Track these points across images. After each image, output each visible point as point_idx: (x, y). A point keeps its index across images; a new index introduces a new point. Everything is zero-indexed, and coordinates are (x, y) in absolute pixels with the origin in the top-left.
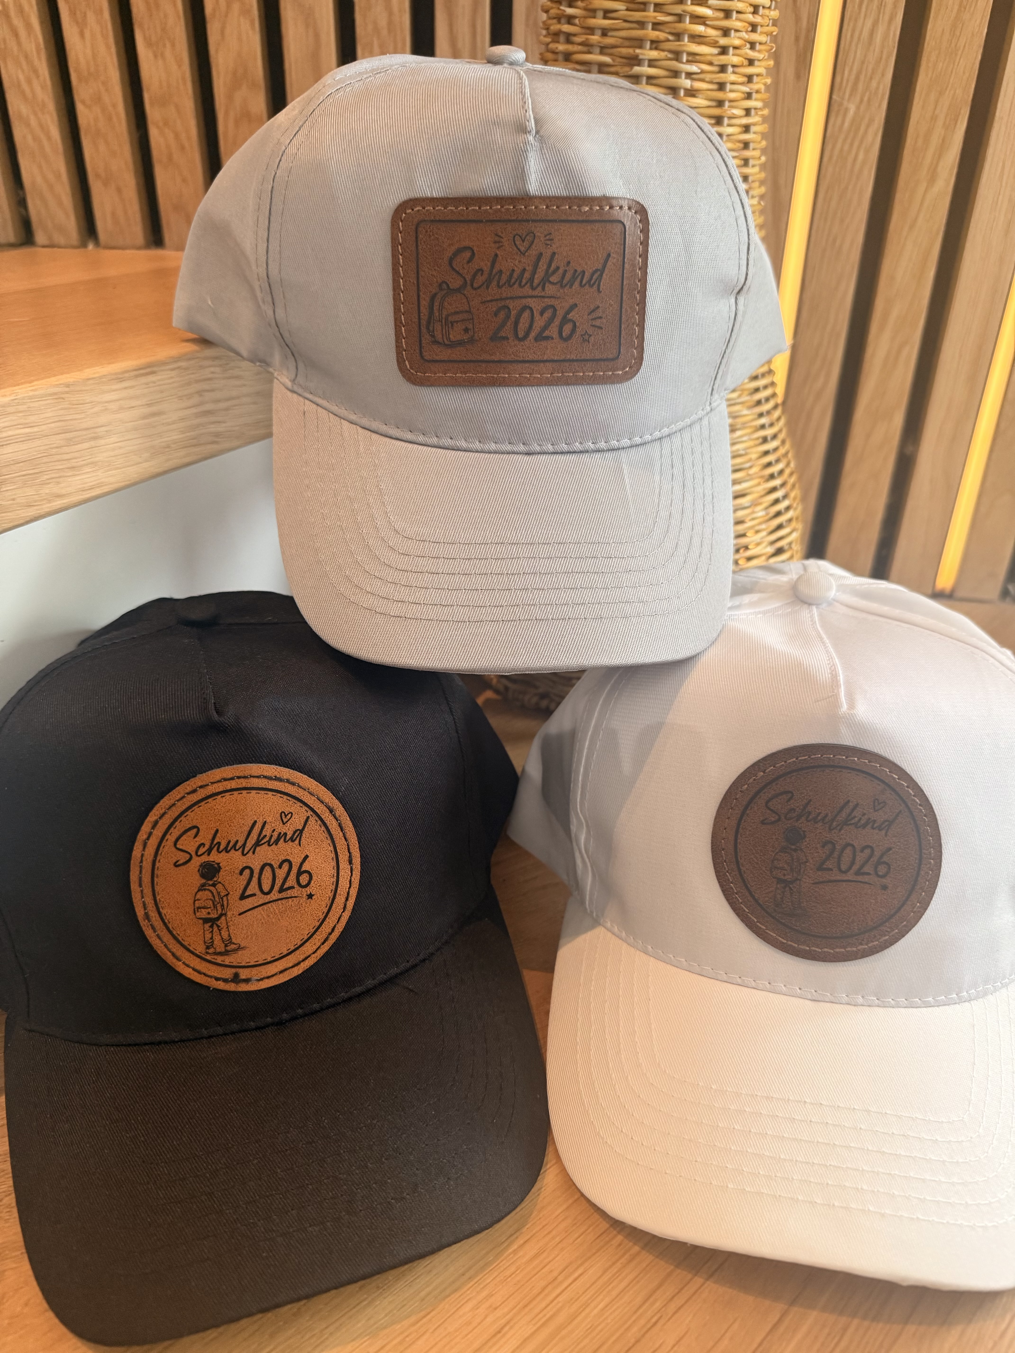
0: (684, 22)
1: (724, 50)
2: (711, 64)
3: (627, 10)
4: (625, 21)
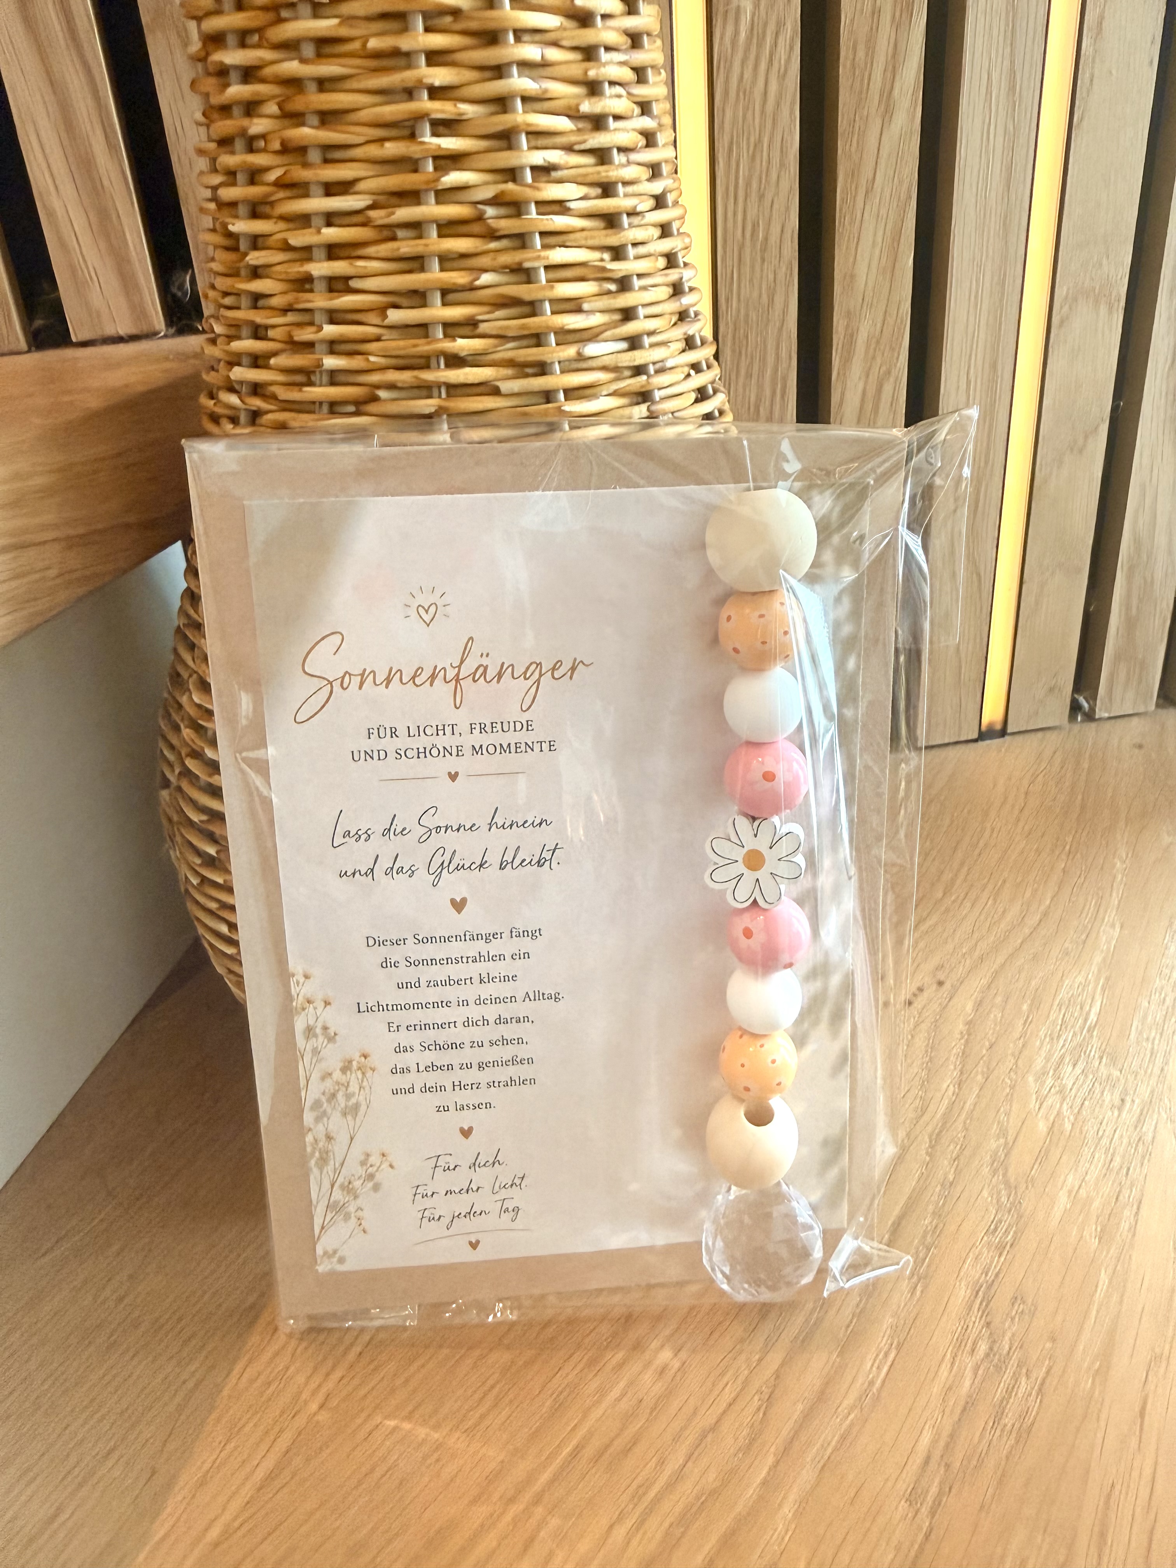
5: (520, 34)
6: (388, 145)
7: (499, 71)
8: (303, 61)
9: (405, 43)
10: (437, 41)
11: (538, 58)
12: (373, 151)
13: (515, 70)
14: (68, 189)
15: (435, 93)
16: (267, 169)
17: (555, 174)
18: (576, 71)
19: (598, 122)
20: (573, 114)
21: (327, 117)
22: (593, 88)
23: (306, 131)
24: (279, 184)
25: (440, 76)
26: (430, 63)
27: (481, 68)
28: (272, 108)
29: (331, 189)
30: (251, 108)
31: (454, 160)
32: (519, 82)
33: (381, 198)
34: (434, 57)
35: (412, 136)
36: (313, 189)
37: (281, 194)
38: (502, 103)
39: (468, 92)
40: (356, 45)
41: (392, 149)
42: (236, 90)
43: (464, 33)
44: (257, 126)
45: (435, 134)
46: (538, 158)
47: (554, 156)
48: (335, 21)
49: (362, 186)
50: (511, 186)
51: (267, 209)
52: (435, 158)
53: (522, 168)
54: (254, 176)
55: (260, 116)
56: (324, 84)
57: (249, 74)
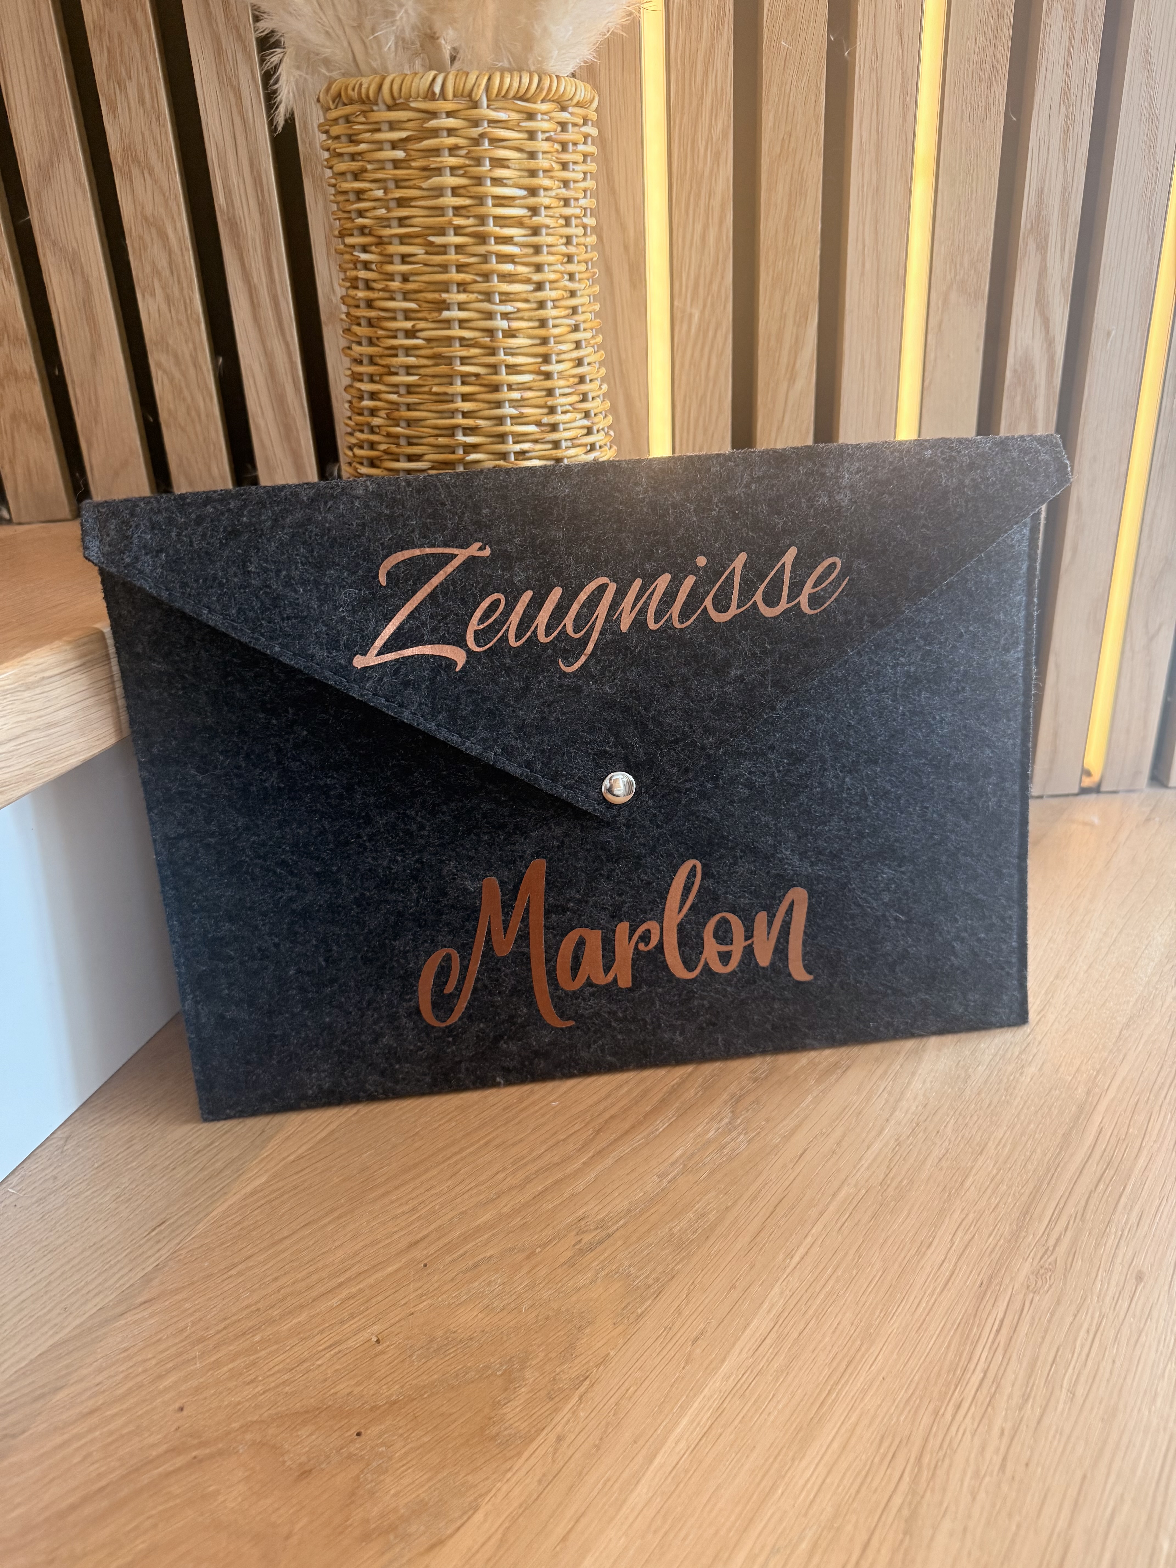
0: (491, 263)
1: (539, 287)
2: (527, 301)
3: (427, 253)
4: (426, 265)
5: (510, 387)
6: (440, 439)
7: (499, 404)
8: (400, 395)
9: (450, 390)
10: (467, 389)
11: (519, 398)
12: (431, 440)
13: (507, 404)
14: (269, 414)
15: (465, 415)
16: (380, 443)
17: (527, 455)
18: (541, 401)
19: (554, 427)
20: (538, 424)
21: (410, 423)
22: (552, 410)
23: (399, 429)
24: (385, 452)
25: (467, 406)
26: (463, 401)
27: (489, 402)
28: (383, 414)
29: (411, 458)
30: (373, 412)
31: (475, 447)
32: (508, 410)
33: (435, 464)
34: (465, 397)
35: (453, 435)
36: (402, 458)
37: (386, 457)
38: (500, 420)
39: (481, 414)
40: (426, 389)
41: (441, 440)
42: (366, 403)
43: (481, 385)
44: (376, 421)
45: (464, 435)
46: (518, 447)
47: (526, 446)
48: (417, 377)
49: (426, 457)
50: (502, 462)
51: (378, 462)
52: (464, 446)
53: (509, 453)
54: (372, 445)
55: (378, 416)
56: (409, 407)
57: (373, 396)
